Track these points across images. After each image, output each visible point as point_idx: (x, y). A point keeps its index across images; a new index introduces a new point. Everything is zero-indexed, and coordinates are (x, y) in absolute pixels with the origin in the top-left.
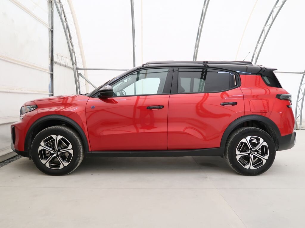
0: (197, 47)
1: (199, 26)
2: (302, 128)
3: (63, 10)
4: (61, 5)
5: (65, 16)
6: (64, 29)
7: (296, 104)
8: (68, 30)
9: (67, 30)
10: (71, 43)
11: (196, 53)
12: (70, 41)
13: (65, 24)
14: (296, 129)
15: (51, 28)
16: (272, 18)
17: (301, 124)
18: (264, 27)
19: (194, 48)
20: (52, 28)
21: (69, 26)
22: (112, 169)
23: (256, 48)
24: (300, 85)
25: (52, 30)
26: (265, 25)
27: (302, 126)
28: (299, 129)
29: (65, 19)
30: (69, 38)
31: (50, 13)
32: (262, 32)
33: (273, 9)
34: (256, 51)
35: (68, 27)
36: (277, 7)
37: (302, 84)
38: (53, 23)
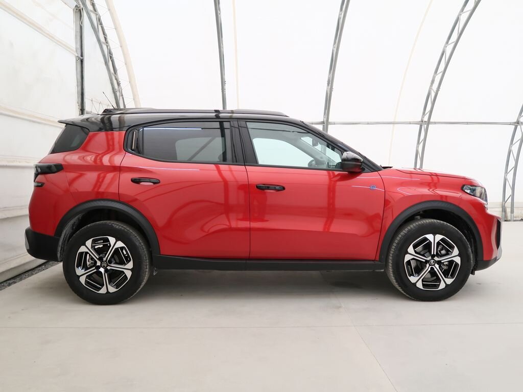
0: (330, 82)
1: (334, 47)
2: (515, 219)
3: (101, 24)
4: (96, 14)
5: (104, 33)
6: (104, 56)
7: (505, 177)
8: (111, 57)
9: (109, 58)
10: (116, 79)
11: (329, 92)
12: (115, 77)
13: (105, 47)
14: (505, 221)
15: (80, 56)
16: (457, 30)
17: (512, 212)
18: (445, 47)
19: (327, 84)
20: (82, 55)
21: (113, 51)
22: (182, 295)
23: (433, 82)
24: (510, 145)
25: (82, 58)
26: (447, 42)
27: (515, 214)
28: (509, 221)
29: (106, 39)
30: (113, 72)
31: (79, 30)
32: (442, 54)
33: (460, 15)
34: (433, 88)
35: (110, 53)
36: (466, 12)
37: (514, 143)
38: (83, 45)
